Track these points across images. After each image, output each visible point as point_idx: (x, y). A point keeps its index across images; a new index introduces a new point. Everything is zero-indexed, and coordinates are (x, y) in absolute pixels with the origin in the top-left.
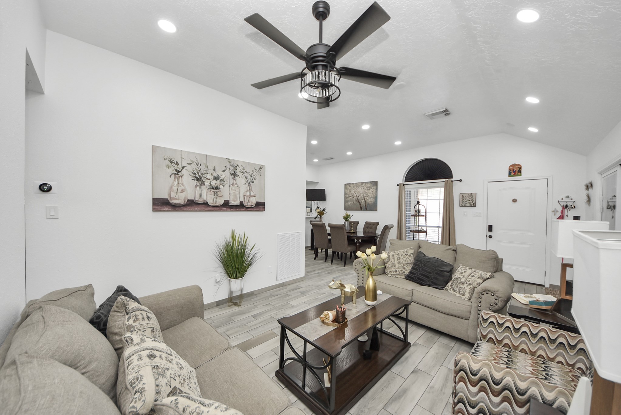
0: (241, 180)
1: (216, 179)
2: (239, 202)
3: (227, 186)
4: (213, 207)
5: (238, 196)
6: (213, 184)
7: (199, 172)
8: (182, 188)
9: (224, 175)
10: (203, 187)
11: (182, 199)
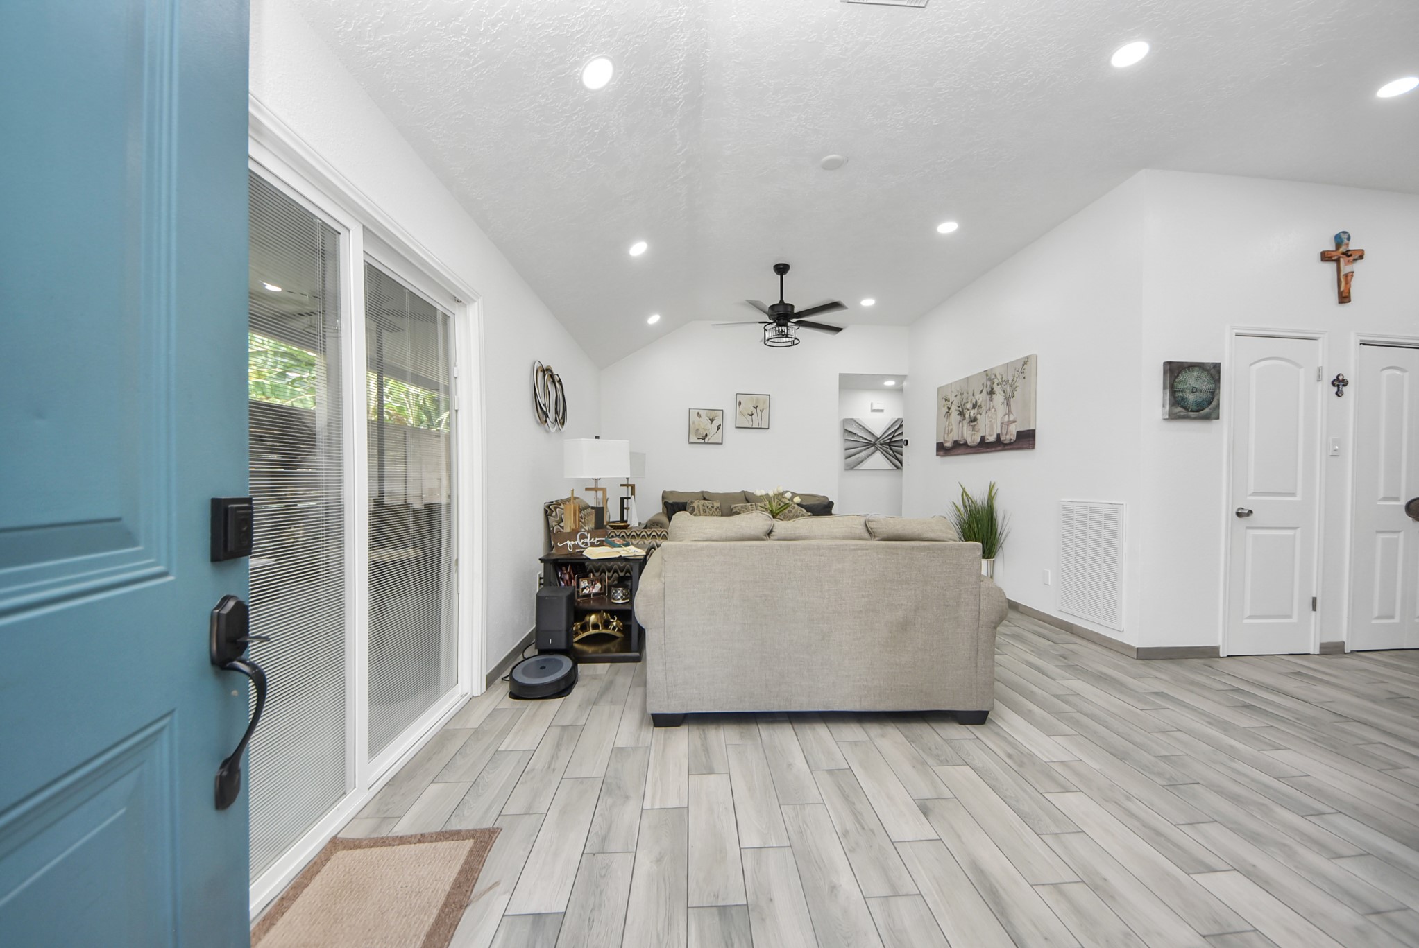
0: (999, 398)
1: (974, 406)
2: (995, 436)
3: (983, 413)
4: (971, 447)
5: (995, 426)
6: (972, 414)
7: (963, 403)
8: (950, 428)
9: (981, 398)
10: (965, 422)
11: (951, 440)
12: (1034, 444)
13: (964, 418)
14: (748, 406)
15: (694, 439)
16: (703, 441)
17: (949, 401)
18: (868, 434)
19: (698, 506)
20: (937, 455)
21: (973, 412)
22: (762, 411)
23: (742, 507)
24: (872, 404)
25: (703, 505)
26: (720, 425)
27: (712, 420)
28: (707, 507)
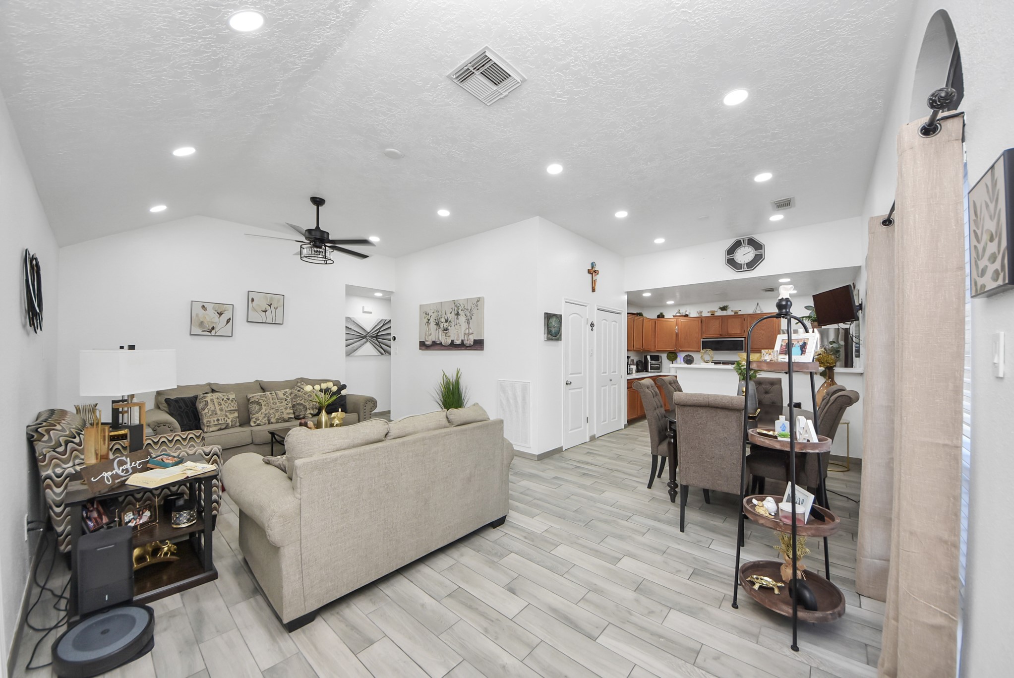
0: (462, 319)
1: (446, 321)
2: (460, 341)
3: (453, 326)
4: (445, 346)
5: (460, 335)
6: (445, 326)
7: (438, 318)
8: (430, 332)
9: (451, 317)
10: (440, 330)
11: (430, 341)
12: (483, 348)
13: (440, 327)
14: (261, 303)
15: (196, 331)
16: (209, 334)
17: (428, 315)
18: (361, 329)
19: (212, 400)
20: (420, 349)
21: (445, 324)
22: (276, 309)
23: (261, 396)
24: (363, 307)
25: (218, 399)
26: (230, 319)
27: (220, 314)
28: (223, 400)
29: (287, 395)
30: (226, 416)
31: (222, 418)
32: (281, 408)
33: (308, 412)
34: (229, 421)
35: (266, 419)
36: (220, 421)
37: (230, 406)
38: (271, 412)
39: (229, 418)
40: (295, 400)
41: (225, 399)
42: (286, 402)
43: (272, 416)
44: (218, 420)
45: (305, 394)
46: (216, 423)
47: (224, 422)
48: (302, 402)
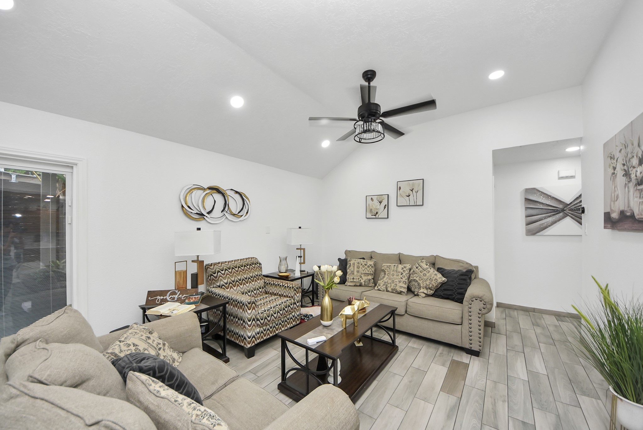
1: (641, 161)
4: (639, 221)
7: (628, 160)
10: (630, 185)
11: (617, 210)
13: (630, 181)
14: (406, 189)
15: (369, 216)
16: (375, 217)
17: (614, 159)
19: (354, 264)
20: (605, 228)
21: (639, 169)
22: (417, 192)
24: (558, 172)
26: (386, 205)
27: (380, 202)
28: (362, 264)
29: (405, 269)
30: (361, 277)
31: (357, 278)
32: (396, 280)
33: (422, 290)
34: (362, 281)
35: (385, 286)
36: (355, 279)
37: (366, 270)
38: (390, 281)
39: (362, 279)
40: (412, 276)
41: (363, 264)
42: (401, 276)
43: (389, 285)
44: (353, 279)
45: (421, 272)
46: (352, 280)
47: (358, 281)
48: (417, 279)
